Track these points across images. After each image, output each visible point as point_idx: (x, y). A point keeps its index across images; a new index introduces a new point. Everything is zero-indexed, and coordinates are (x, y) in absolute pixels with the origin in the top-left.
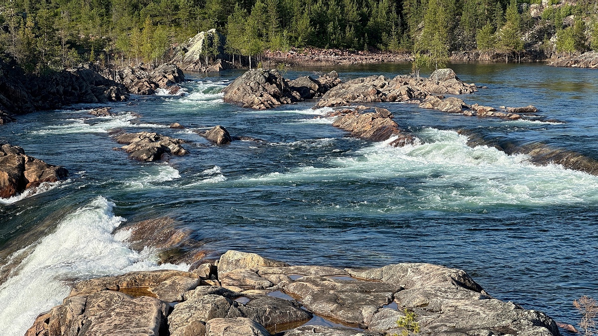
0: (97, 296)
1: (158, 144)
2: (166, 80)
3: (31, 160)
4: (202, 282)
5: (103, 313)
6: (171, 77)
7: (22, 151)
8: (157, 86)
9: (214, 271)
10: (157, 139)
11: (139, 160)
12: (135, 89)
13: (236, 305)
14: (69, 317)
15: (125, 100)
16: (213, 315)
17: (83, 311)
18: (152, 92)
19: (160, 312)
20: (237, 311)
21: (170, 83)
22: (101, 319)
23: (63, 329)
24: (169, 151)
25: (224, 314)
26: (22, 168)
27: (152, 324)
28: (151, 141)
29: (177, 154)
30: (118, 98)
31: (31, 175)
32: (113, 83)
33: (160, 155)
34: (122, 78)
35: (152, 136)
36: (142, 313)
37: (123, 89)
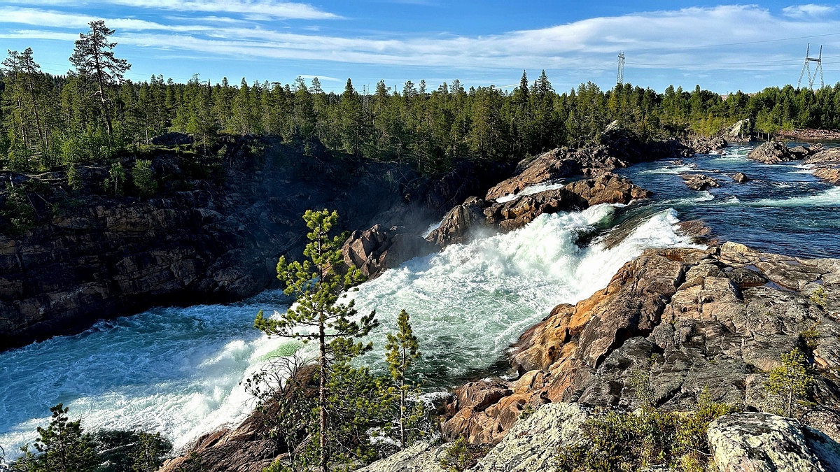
0: (653, 258)
1: (704, 181)
2: (716, 146)
3: (635, 187)
4: (710, 257)
5: (653, 267)
6: (719, 145)
7: (631, 182)
8: (711, 149)
9: (718, 250)
10: (705, 178)
11: (692, 189)
12: (698, 151)
13: (724, 271)
14: (637, 266)
15: (691, 157)
16: (709, 275)
17: (645, 264)
18: (707, 152)
19: (682, 269)
20: (724, 274)
21: (718, 148)
22: (651, 270)
23: (634, 271)
24: (710, 185)
25: (716, 275)
26: (630, 190)
27: (677, 276)
28: (701, 179)
29: (715, 186)
30: (688, 156)
31: (634, 194)
32: (687, 148)
33: (705, 187)
34: (692, 145)
35: (702, 176)
36: (672, 269)
37: (692, 151)
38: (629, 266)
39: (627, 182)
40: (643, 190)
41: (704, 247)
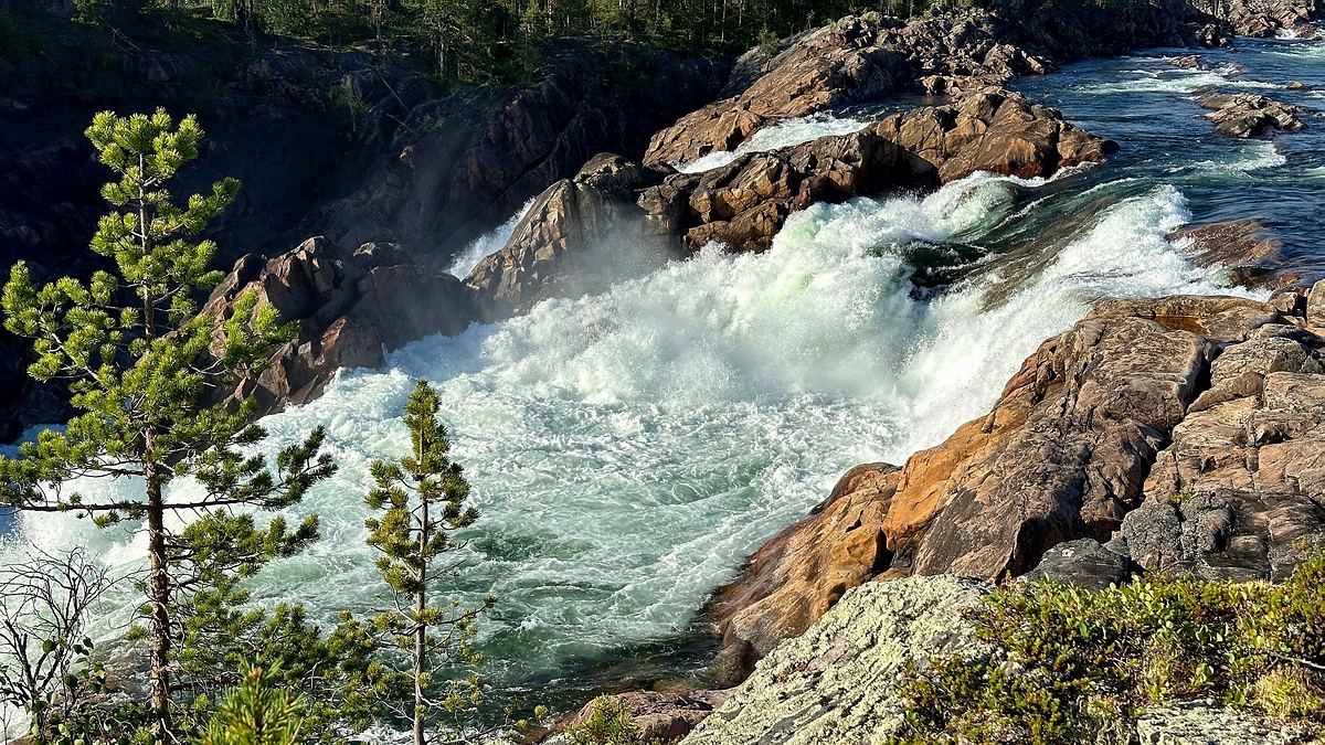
0: (1119, 323)
1: (1260, 114)
2: (1294, 17)
3: (1068, 128)
4: (1279, 318)
5: (1121, 347)
6: (1303, 12)
7: (1058, 115)
8: (1280, 24)
9: (1301, 303)
10: (1262, 105)
11: (1228, 134)
12: (1244, 29)
13: (1316, 357)
14: (1077, 347)
15: (1225, 45)
16: (1278, 366)
17: (1097, 341)
18: (1270, 33)
19: (1201, 354)
20: (1317, 365)
21: (1300, 21)
22: (1116, 355)
23: (1067, 362)
24: (1276, 125)
25: (1295, 367)
26: (1054, 138)
27: (1186, 370)
28: (1252, 107)
29: (1289, 128)
30: (1215, 42)
31: (1066, 149)
32: (1212, 19)
33: (1262, 128)
34: (1227, 12)
35: (1255, 101)
36: (1174, 353)
37: (1226, 29)
38: (1053, 350)
39: (1046, 114)
40: (1092, 137)
41: (1262, 295)
